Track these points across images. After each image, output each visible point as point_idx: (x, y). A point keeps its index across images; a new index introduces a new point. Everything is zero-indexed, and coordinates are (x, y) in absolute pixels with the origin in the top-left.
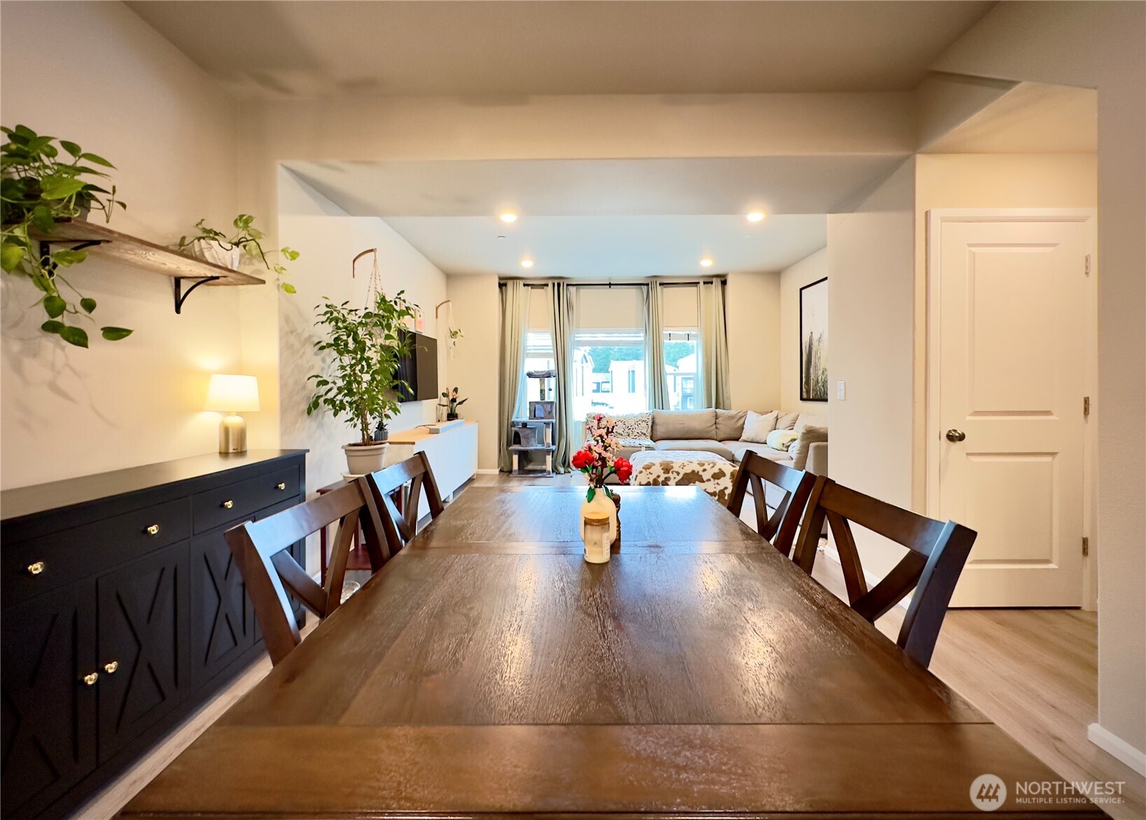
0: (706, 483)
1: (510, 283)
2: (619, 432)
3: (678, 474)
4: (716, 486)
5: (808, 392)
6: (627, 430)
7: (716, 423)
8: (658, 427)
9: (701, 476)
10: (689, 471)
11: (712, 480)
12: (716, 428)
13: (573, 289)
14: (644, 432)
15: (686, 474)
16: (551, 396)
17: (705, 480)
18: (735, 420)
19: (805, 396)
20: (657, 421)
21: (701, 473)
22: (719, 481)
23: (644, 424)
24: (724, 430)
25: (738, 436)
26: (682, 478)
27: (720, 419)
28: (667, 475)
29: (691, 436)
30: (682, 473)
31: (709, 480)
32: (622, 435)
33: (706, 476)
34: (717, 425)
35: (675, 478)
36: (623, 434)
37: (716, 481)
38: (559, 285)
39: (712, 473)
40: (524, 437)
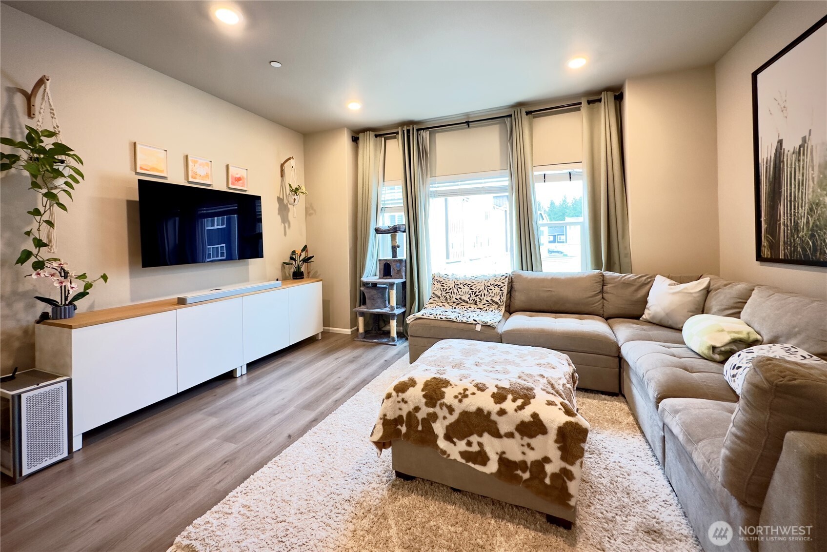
0: (505, 439)
1: (361, 136)
2: (463, 298)
3: (451, 410)
4: (526, 449)
5: (774, 246)
6: (473, 296)
7: (602, 292)
8: (517, 294)
9: (495, 423)
10: (473, 409)
11: (517, 435)
12: (603, 298)
13: (426, 135)
14: (496, 299)
15: (465, 414)
16: (402, 254)
17: (502, 432)
18: (633, 288)
19: (766, 253)
20: (516, 286)
21: (494, 417)
22: (534, 442)
23: (497, 290)
24: (614, 301)
25: (636, 313)
26: (457, 422)
27: (609, 286)
28: (431, 410)
29: (562, 308)
30: (459, 408)
31: (510, 435)
32: (467, 302)
33: (505, 425)
34: (605, 295)
35: (445, 418)
36: (469, 302)
37: (526, 440)
38: (408, 131)
39: (518, 422)
40: (370, 299)
